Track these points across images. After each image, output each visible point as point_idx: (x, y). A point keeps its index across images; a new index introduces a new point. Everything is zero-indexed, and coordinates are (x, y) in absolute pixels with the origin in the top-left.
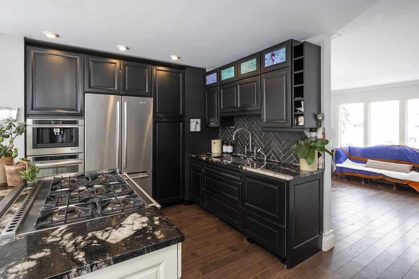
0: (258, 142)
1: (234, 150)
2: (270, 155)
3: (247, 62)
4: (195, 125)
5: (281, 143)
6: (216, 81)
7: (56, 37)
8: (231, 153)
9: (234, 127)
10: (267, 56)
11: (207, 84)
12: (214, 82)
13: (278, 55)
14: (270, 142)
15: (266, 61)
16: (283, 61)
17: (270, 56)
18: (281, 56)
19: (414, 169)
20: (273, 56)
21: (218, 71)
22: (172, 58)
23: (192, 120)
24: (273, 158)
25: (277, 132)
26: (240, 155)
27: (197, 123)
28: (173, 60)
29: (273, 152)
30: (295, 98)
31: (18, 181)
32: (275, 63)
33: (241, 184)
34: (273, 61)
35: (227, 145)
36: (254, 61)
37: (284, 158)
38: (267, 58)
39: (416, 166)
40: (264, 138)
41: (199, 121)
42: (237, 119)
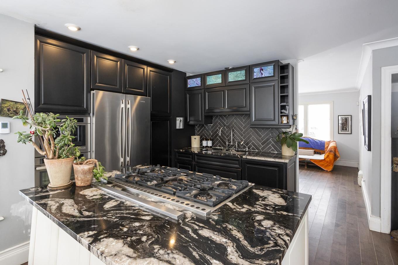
0: (239, 136)
1: (213, 144)
2: (251, 146)
3: (236, 72)
4: (179, 123)
5: (260, 136)
6: (200, 85)
7: (78, 30)
8: (211, 147)
9: (212, 125)
10: (256, 70)
11: (189, 87)
12: (197, 85)
13: (266, 70)
14: (250, 136)
15: (255, 74)
16: (271, 75)
17: (259, 70)
18: (268, 71)
19: (315, 153)
20: (261, 71)
21: (203, 76)
22: (169, 62)
23: (178, 118)
24: (253, 149)
25: (256, 128)
26: (219, 148)
27: (181, 121)
28: (169, 64)
29: (253, 143)
30: (281, 104)
31: (89, 180)
32: (263, 76)
33: (240, 170)
34: (262, 74)
35: (207, 140)
36: (243, 72)
37: (263, 149)
38: (256, 71)
39: (316, 151)
40: (244, 133)
41: (182, 119)
42: (216, 118)
